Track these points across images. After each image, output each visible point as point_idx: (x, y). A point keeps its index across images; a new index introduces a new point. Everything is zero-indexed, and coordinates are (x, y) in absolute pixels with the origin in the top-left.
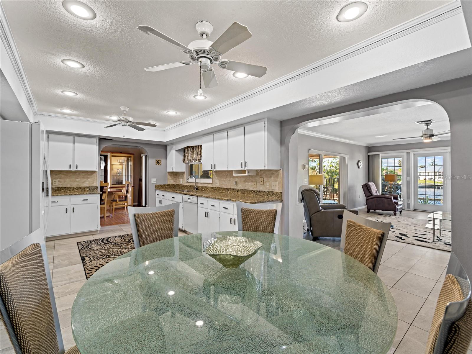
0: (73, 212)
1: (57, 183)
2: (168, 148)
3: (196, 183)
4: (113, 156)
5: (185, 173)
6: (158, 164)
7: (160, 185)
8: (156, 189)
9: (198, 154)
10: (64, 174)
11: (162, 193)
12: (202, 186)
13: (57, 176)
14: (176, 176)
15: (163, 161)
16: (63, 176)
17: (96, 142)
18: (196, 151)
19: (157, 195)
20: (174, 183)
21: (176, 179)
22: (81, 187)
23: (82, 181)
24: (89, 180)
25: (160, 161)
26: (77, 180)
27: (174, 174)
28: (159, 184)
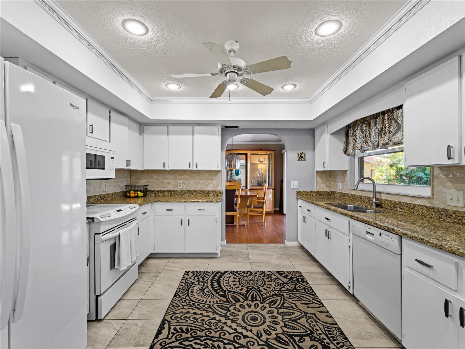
0: (189, 225)
1: (182, 184)
2: (317, 133)
3: (375, 192)
4: (252, 154)
5: (348, 172)
6: (300, 160)
7: (305, 192)
8: (298, 197)
9: (383, 132)
10: (188, 175)
11: (306, 205)
12: (395, 202)
13: (181, 177)
14: (330, 177)
15: (309, 155)
16: (187, 177)
17: (218, 131)
18: (377, 128)
19: (299, 208)
20: (327, 189)
21: (330, 183)
22: (204, 191)
23: (206, 184)
24: (213, 182)
25: (305, 154)
26: (201, 182)
27: (326, 175)
28: (302, 190)
